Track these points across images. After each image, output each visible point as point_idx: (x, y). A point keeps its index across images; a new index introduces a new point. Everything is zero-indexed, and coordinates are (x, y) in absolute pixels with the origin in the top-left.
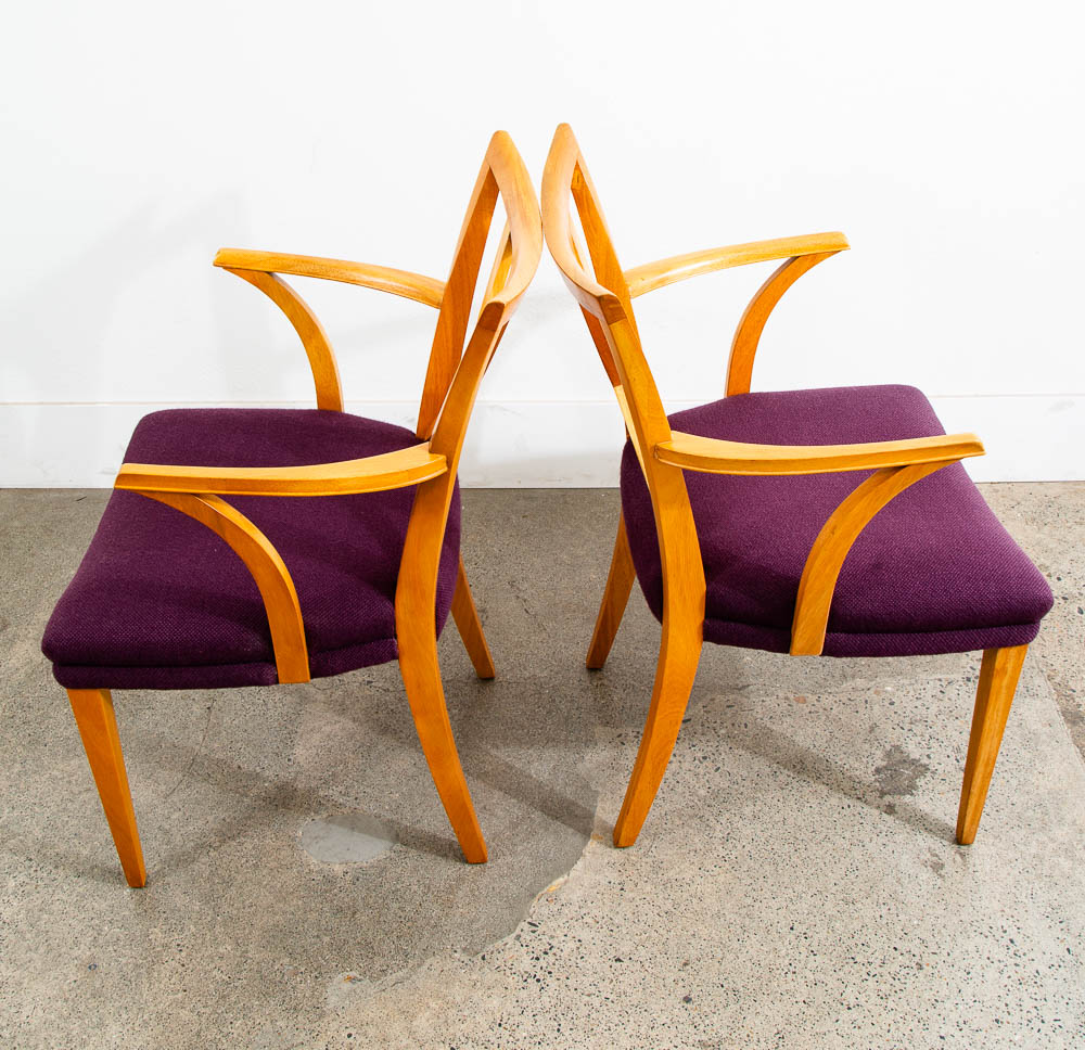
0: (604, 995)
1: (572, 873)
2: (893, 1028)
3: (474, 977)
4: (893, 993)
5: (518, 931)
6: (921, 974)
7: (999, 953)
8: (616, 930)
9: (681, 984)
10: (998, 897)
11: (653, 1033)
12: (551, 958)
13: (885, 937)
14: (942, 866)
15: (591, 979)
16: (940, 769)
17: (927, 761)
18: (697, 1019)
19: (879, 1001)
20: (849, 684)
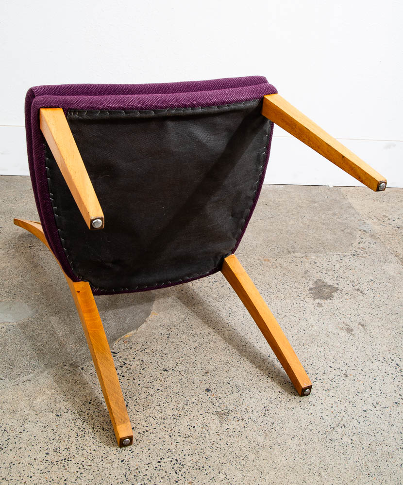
0: (156, 388)
1: (139, 329)
2: (334, 406)
3: (76, 378)
4: (332, 388)
6: (347, 380)
7: (391, 370)
8: (164, 356)
9: (204, 382)
10: (386, 344)
11: (187, 408)
12: (124, 369)
13: (324, 361)
14: (352, 330)
15: (148, 380)
16: (345, 289)
17: (337, 286)
18: (214, 400)
19: (324, 392)
20: (292, 255)
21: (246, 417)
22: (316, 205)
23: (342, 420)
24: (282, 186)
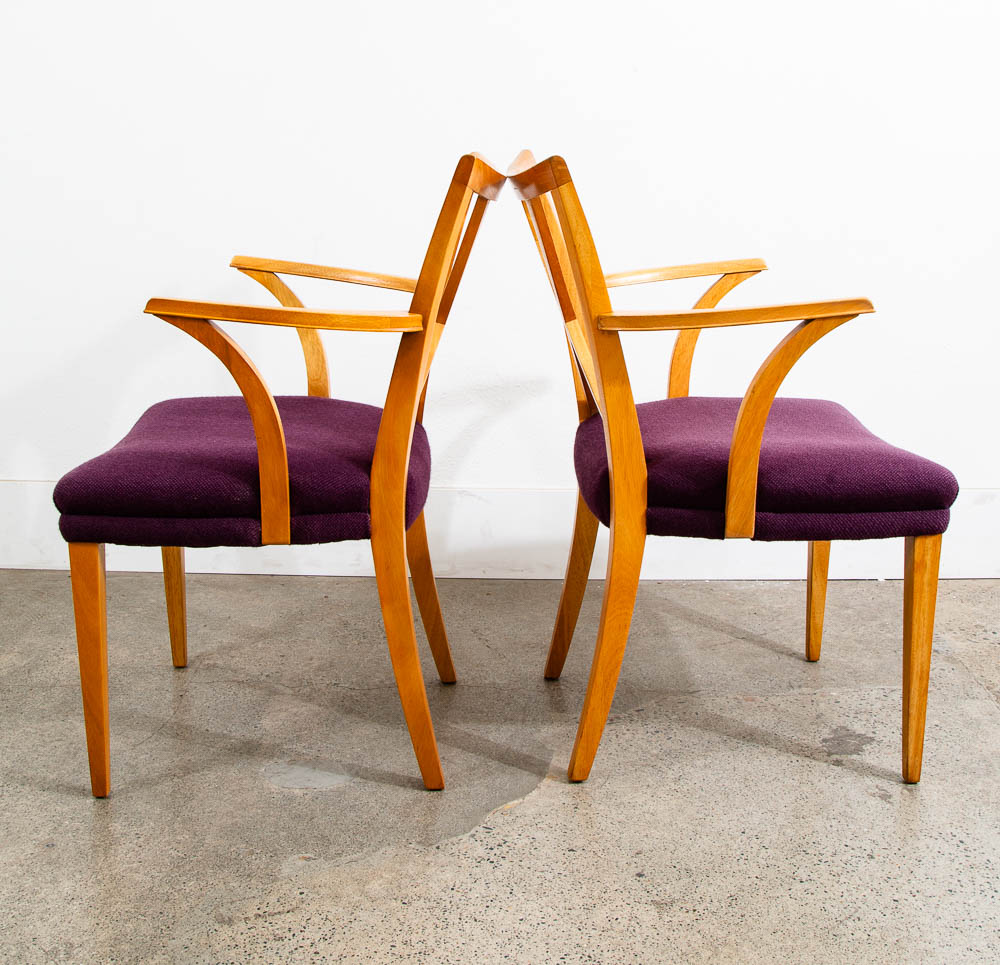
0: (557, 871)
1: (527, 798)
2: (846, 894)
3: (428, 859)
4: (845, 873)
5: (473, 832)
6: (872, 862)
7: (949, 849)
8: (569, 832)
9: (634, 865)
10: (946, 815)
11: (606, 896)
12: (505, 848)
13: (836, 839)
14: (890, 796)
15: (544, 862)
16: (885, 740)
17: (873, 735)
18: (650, 888)
19: (831, 877)
20: (796, 691)
21: (700, 908)
22: (850, 611)
23: (856, 911)
24: (788, 583)
